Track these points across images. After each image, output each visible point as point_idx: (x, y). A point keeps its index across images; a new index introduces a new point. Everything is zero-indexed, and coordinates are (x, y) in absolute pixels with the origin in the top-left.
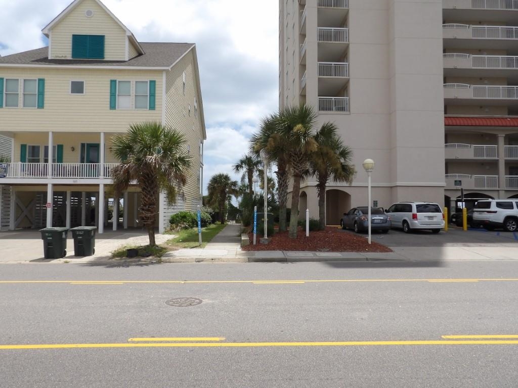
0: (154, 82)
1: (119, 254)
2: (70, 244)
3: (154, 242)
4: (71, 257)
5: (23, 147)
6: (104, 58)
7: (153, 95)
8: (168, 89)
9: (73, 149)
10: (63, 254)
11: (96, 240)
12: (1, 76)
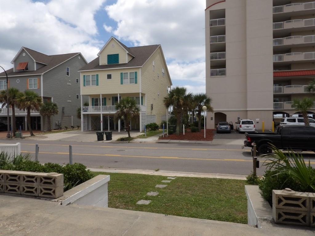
0: (137, 72)
1: (118, 140)
2: (105, 136)
3: (130, 136)
4: (105, 140)
5: (93, 99)
6: (118, 63)
7: (136, 78)
8: (142, 74)
9: (109, 99)
10: (103, 140)
11: (112, 135)
12: (84, 74)
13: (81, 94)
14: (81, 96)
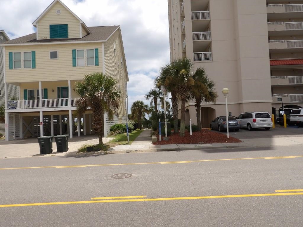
0: (97, 49)
1: (82, 150)
2: (54, 145)
3: (102, 142)
4: (55, 153)
5: (25, 91)
6: (68, 37)
7: (97, 57)
8: (105, 53)
9: (53, 91)
10: (50, 151)
11: (69, 143)
12: (11, 51)
13: (5, 82)
14: (5, 85)
